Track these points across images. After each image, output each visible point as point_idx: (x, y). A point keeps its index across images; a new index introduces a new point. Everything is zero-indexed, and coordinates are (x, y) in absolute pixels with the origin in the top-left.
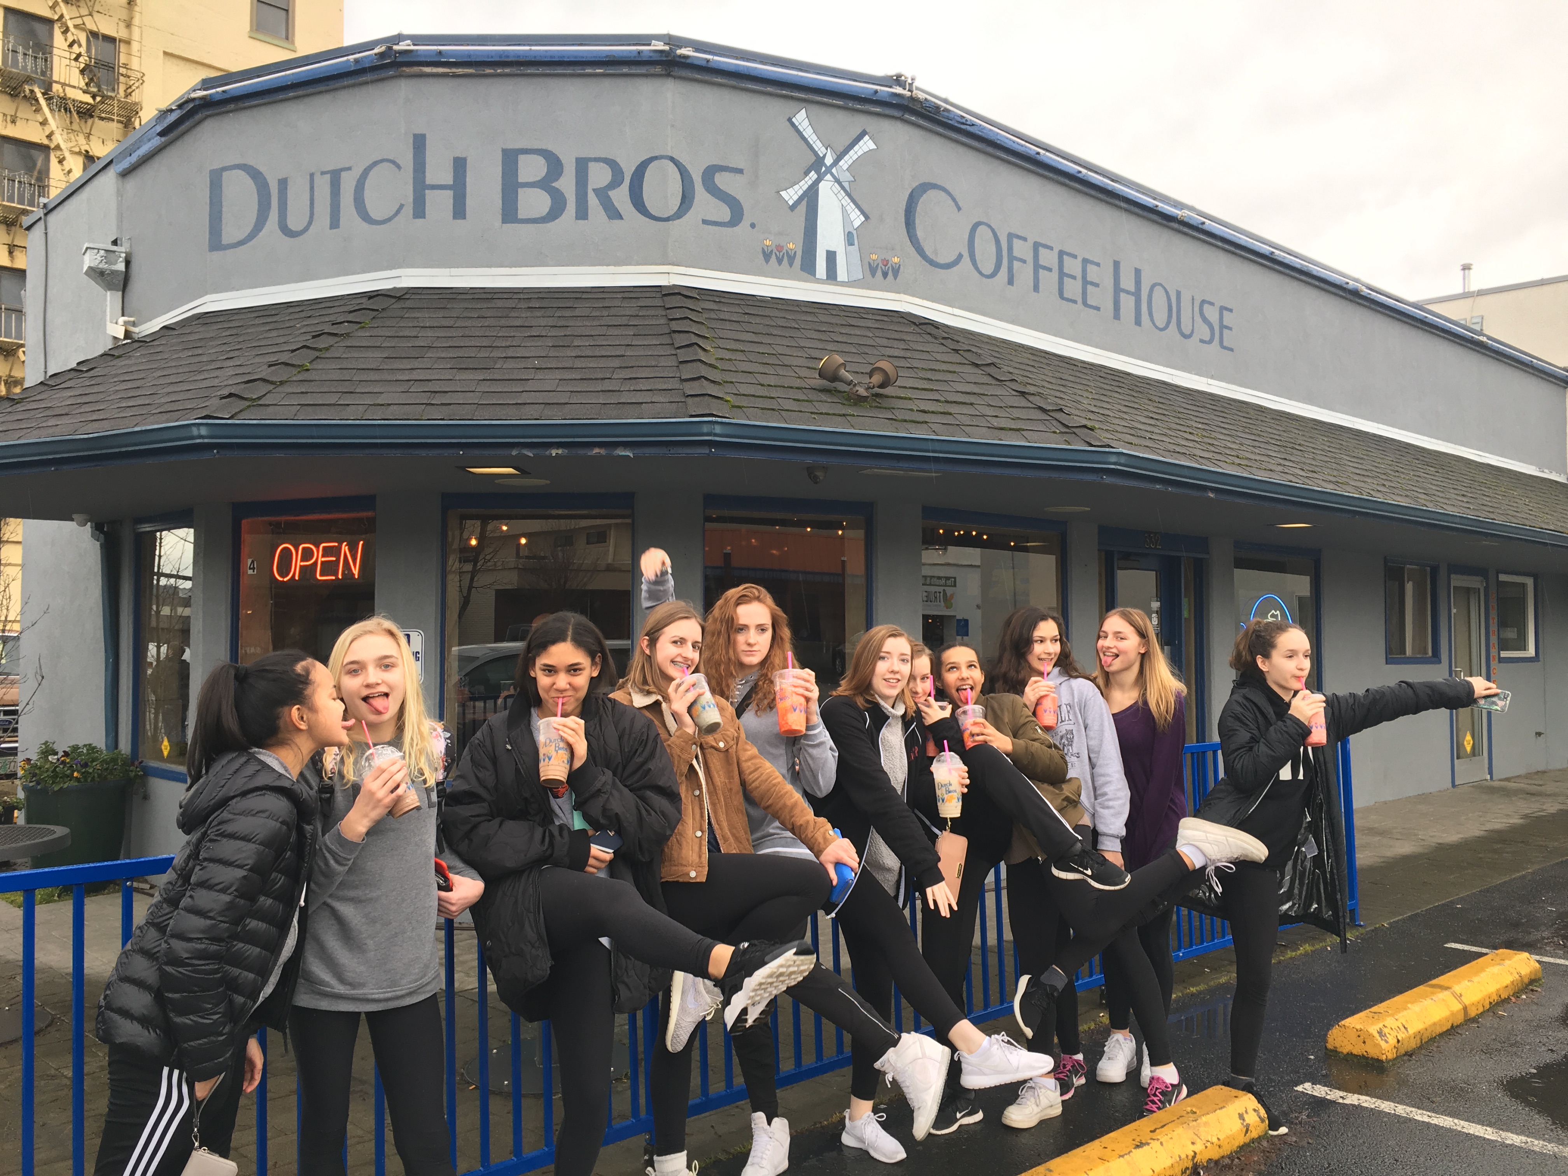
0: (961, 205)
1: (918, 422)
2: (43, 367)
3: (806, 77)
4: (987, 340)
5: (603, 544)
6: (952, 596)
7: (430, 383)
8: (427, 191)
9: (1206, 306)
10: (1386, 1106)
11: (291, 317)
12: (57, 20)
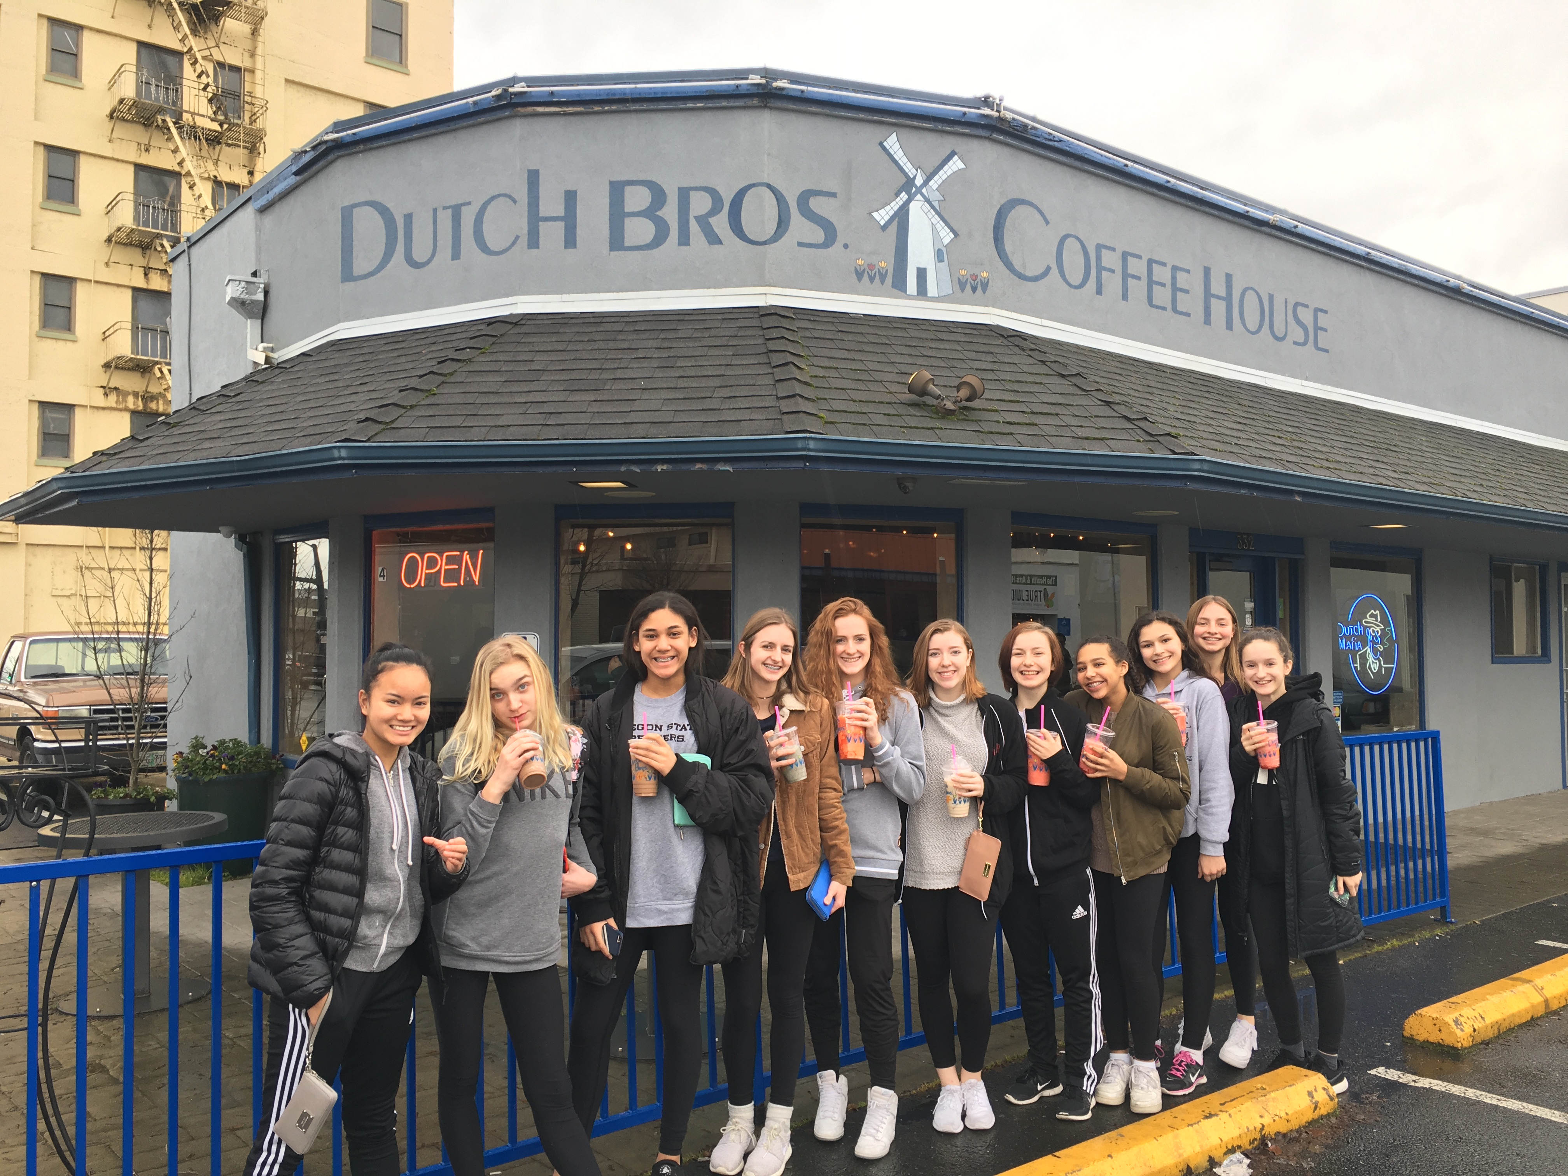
0: (1049, 219)
1: (1004, 434)
2: (188, 389)
3: (897, 103)
4: (1074, 350)
5: (704, 545)
6: (1053, 594)
7: (545, 405)
8: (540, 223)
9: (1299, 308)
10: (1457, 1090)
11: (418, 344)
12: (187, 52)
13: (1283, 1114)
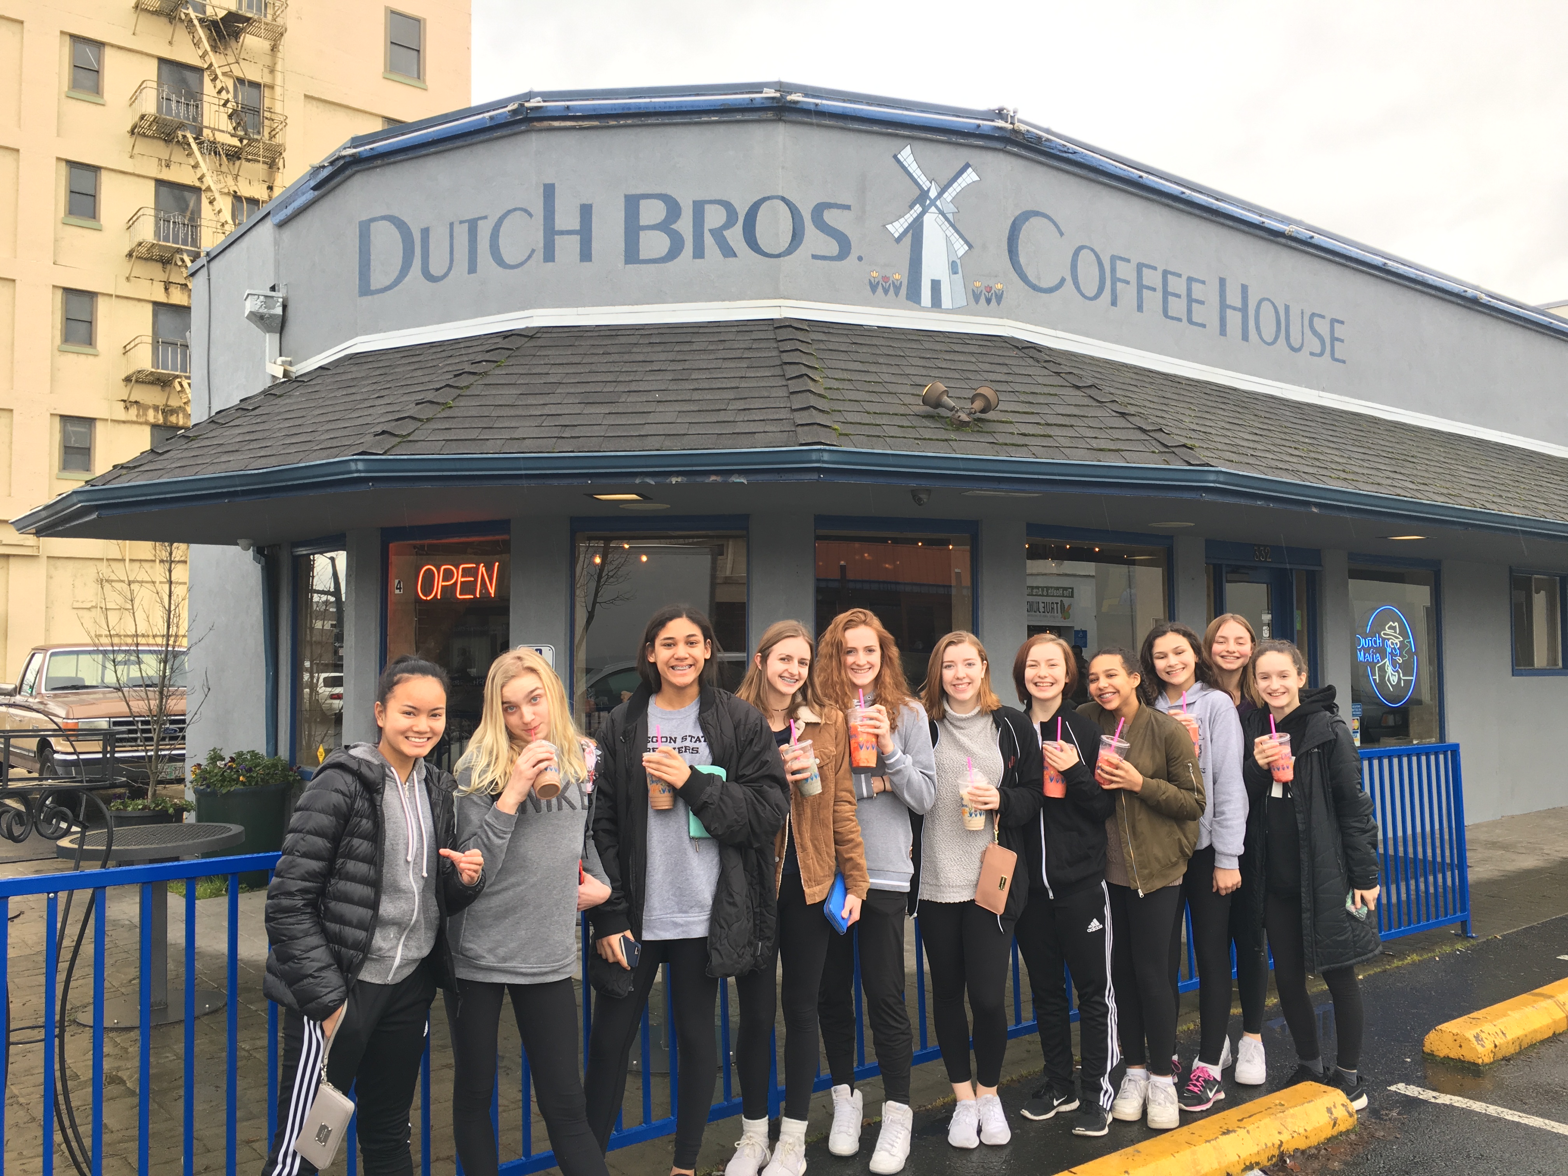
0: (1063, 230)
1: (1018, 446)
2: (208, 403)
4: (1089, 361)
5: (721, 556)
6: (1070, 606)
7: (560, 417)
8: (556, 237)
9: (1316, 319)
10: (1478, 1106)
11: (434, 357)
12: (207, 69)
13: (1302, 1131)
